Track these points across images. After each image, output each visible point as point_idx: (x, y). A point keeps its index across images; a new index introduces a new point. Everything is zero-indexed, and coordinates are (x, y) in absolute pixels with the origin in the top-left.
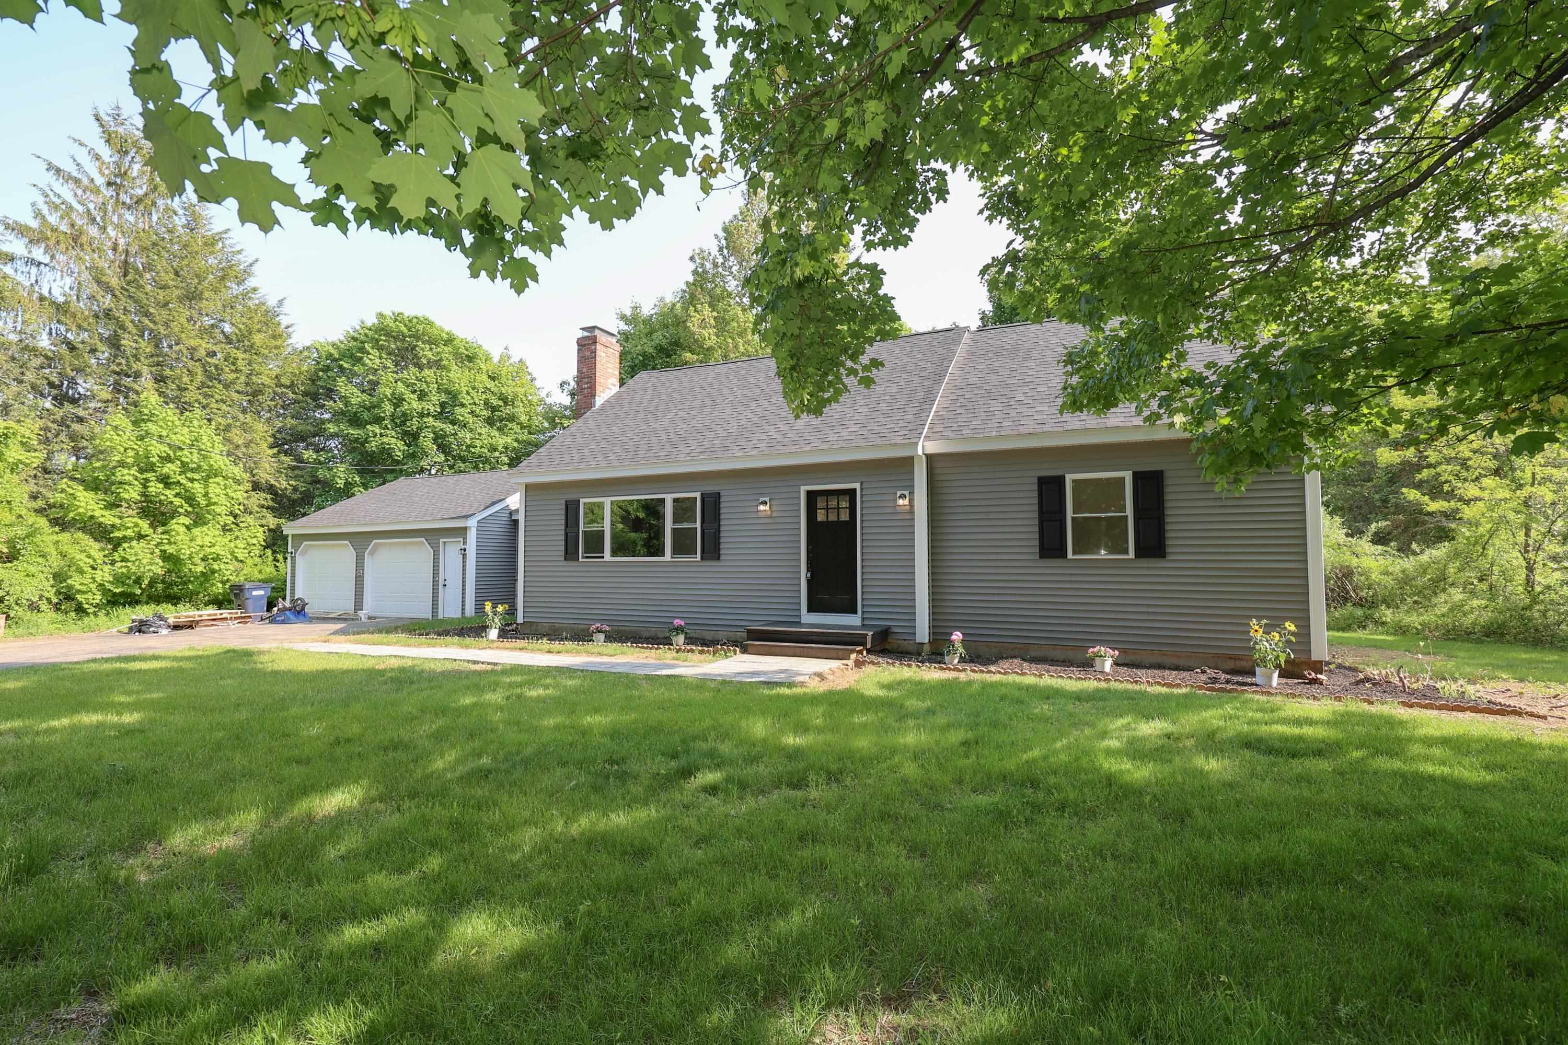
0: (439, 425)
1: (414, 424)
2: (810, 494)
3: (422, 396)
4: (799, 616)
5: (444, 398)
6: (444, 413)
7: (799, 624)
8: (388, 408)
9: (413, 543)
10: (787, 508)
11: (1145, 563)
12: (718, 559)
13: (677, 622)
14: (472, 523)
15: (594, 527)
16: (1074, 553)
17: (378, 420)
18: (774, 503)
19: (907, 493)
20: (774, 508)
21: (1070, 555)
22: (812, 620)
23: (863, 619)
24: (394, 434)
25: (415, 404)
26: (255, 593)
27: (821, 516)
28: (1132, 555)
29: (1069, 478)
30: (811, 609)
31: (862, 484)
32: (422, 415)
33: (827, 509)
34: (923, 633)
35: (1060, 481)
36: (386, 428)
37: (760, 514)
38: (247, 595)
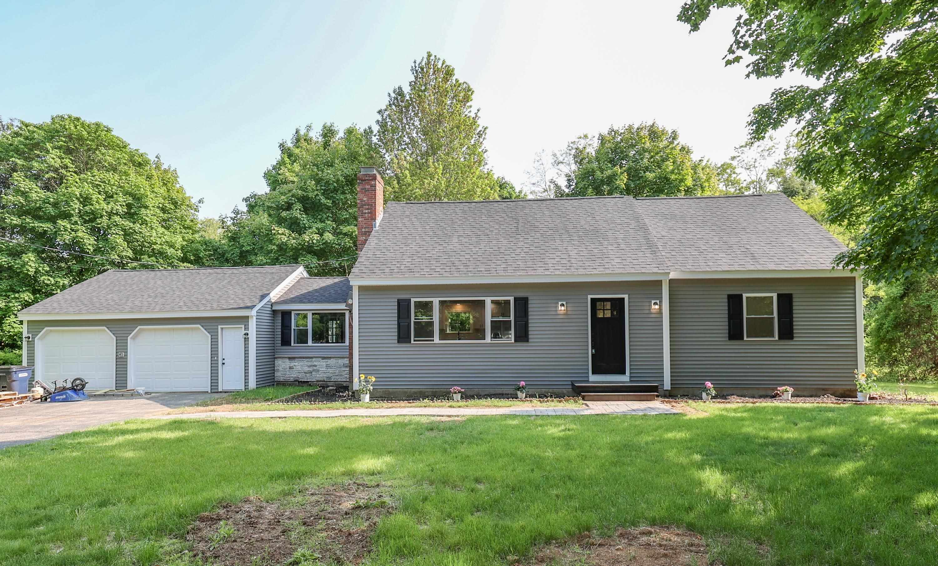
0: (127, 224)
1: (104, 221)
2: (594, 301)
3: (109, 197)
4: (588, 377)
5: (130, 200)
6: (130, 215)
7: (588, 381)
8: (76, 205)
9: (181, 329)
10: (576, 309)
11: (783, 342)
12: (527, 341)
13: (522, 383)
14: (254, 312)
15: (425, 319)
16: (747, 337)
17: (67, 216)
18: (569, 305)
19: (658, 302)
20: (569, 309)
21: (745, 339)
22: (595, 379)
23: (631, 377)
24: (84, 229)
25: (104, 205)
26: (21, 375)
27: (600, 315)
28: (777, 338)
29: (745, 296)
30: (594, 373)
31: (629, 295)
32: (110, 214)
33: (604, 310)
34: (667, 385)
35: (739, 297)
36: (76, 223)
37: (559, 312)
38: (14, 377)
